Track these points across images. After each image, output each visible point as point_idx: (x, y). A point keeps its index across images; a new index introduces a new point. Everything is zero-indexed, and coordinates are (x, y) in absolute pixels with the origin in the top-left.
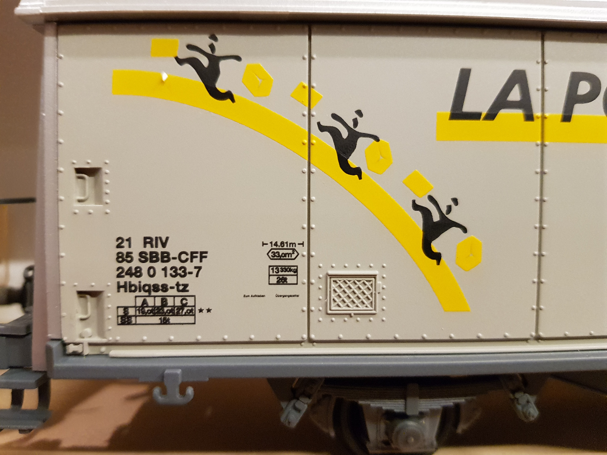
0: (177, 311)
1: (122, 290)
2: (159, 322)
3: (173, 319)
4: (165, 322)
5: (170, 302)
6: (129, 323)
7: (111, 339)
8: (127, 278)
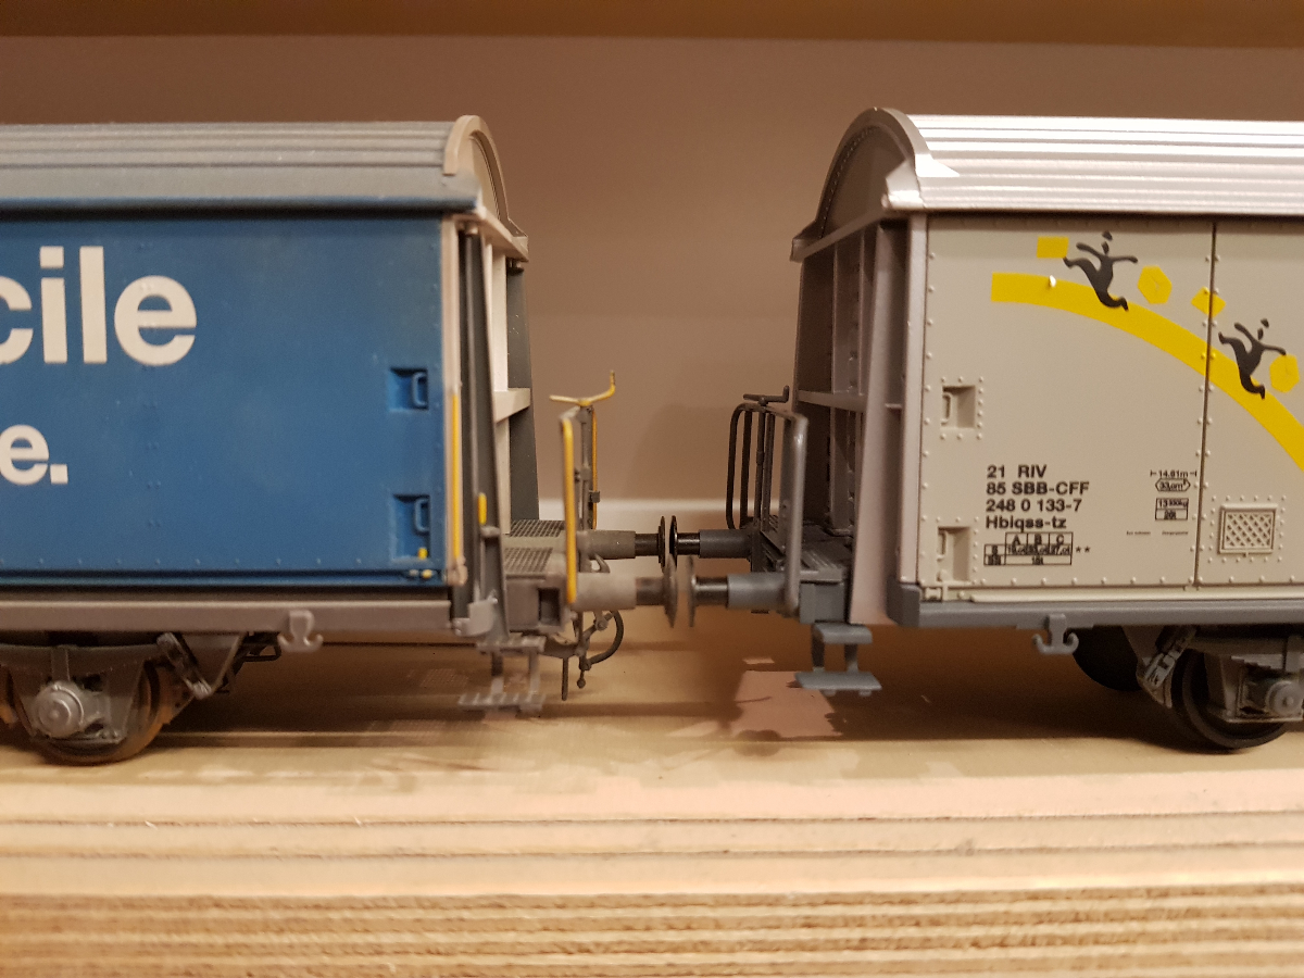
0: (1052, 550)
1: (992, 526)
2: (1031, 562)
3: (1046, 559)
4: (1039, 562)
5: (1045, 540)
6: (999, 563)
7: (976, 582)
8: (998, 513)
